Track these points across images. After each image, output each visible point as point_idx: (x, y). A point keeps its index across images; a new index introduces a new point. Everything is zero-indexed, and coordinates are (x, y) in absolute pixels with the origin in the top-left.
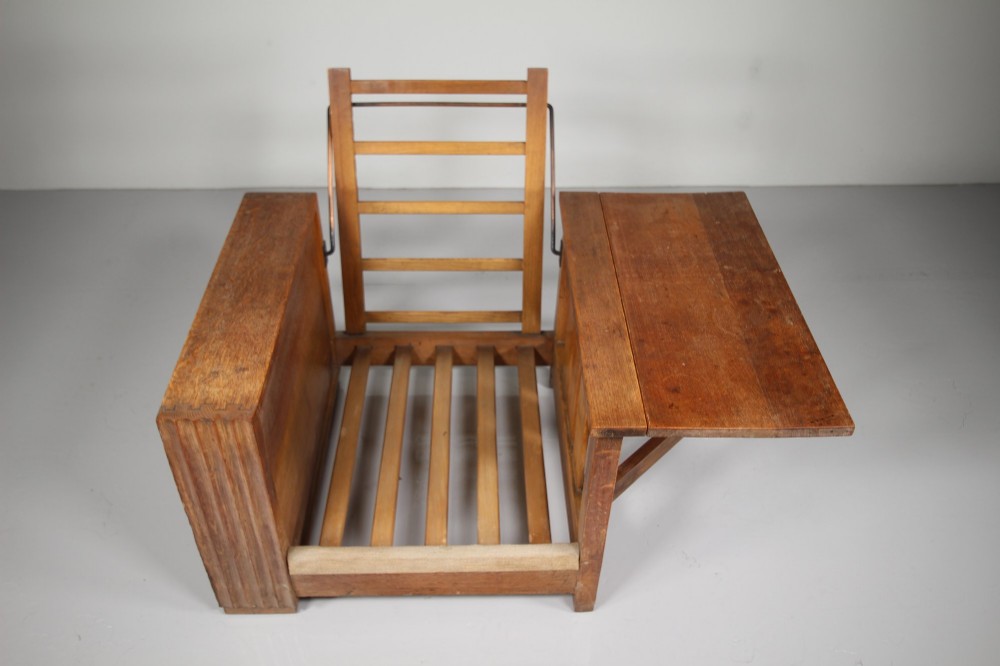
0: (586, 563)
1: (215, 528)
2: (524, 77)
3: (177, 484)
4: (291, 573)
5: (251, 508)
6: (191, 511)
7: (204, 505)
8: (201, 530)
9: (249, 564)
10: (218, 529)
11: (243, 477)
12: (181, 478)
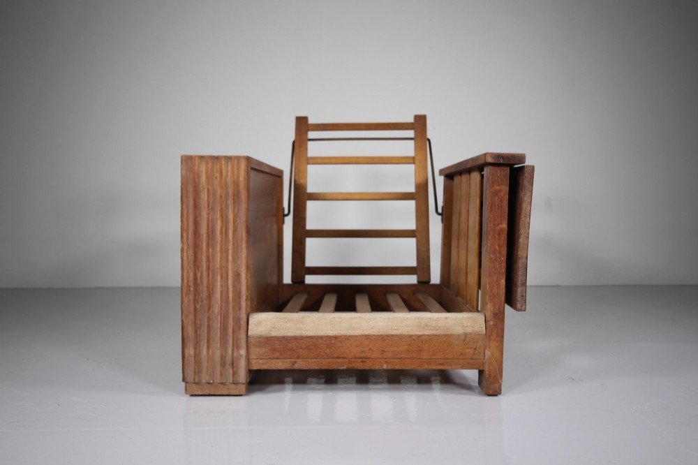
0: (491, 323)
1: (199, 275)
3: (182, 221)
4: (250, 333)
5: (230, 252)
6: (185, 254)
7: (196, 247)
8: (188, 277)
9: (217, 325)
10: (201, 277)
11: (231, 216)
12: (185, 216)
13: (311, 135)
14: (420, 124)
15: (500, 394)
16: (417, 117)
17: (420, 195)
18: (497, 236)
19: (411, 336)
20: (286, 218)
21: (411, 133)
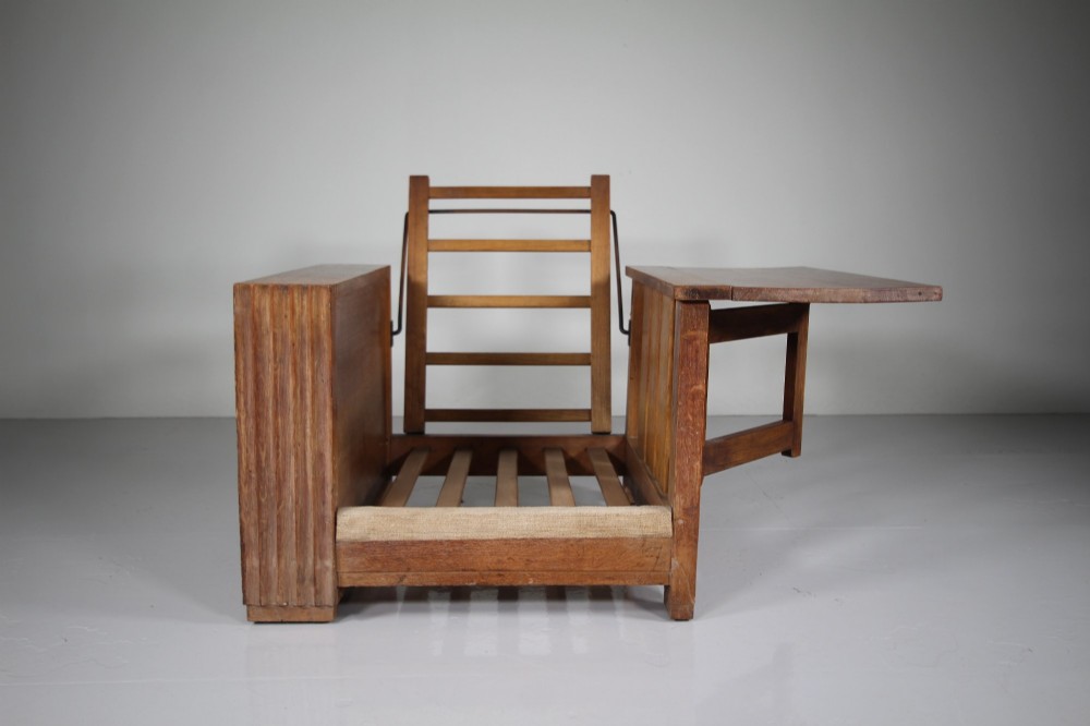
0: (681, 522)
1: (263, 455)
2: (588, 183)
3: (237, 380)
4: (338, 537)
5: (309, 422)
6: (243, 426)
7: (258, 416)
8: (248, 459)
9: (291, 525)
10: (267, 458)
11: (308, 373)
12: (242, 372)
13: (434, 204)
14: (599, 188)
15: (692, 617)
16: (595, 178)
17: (597, 301)
18: (690, 402)
19: (567, 540)
20: (395, 338)
21: (586, 204)
